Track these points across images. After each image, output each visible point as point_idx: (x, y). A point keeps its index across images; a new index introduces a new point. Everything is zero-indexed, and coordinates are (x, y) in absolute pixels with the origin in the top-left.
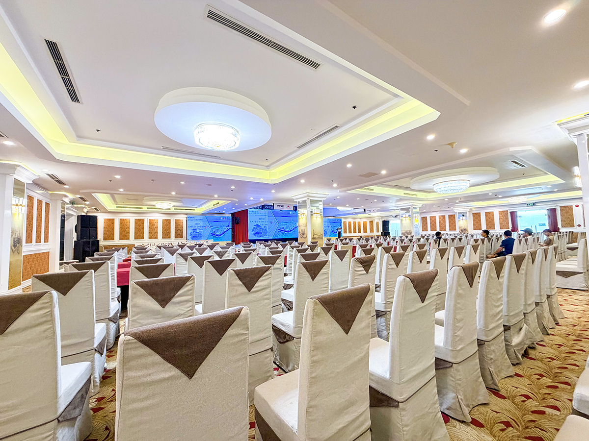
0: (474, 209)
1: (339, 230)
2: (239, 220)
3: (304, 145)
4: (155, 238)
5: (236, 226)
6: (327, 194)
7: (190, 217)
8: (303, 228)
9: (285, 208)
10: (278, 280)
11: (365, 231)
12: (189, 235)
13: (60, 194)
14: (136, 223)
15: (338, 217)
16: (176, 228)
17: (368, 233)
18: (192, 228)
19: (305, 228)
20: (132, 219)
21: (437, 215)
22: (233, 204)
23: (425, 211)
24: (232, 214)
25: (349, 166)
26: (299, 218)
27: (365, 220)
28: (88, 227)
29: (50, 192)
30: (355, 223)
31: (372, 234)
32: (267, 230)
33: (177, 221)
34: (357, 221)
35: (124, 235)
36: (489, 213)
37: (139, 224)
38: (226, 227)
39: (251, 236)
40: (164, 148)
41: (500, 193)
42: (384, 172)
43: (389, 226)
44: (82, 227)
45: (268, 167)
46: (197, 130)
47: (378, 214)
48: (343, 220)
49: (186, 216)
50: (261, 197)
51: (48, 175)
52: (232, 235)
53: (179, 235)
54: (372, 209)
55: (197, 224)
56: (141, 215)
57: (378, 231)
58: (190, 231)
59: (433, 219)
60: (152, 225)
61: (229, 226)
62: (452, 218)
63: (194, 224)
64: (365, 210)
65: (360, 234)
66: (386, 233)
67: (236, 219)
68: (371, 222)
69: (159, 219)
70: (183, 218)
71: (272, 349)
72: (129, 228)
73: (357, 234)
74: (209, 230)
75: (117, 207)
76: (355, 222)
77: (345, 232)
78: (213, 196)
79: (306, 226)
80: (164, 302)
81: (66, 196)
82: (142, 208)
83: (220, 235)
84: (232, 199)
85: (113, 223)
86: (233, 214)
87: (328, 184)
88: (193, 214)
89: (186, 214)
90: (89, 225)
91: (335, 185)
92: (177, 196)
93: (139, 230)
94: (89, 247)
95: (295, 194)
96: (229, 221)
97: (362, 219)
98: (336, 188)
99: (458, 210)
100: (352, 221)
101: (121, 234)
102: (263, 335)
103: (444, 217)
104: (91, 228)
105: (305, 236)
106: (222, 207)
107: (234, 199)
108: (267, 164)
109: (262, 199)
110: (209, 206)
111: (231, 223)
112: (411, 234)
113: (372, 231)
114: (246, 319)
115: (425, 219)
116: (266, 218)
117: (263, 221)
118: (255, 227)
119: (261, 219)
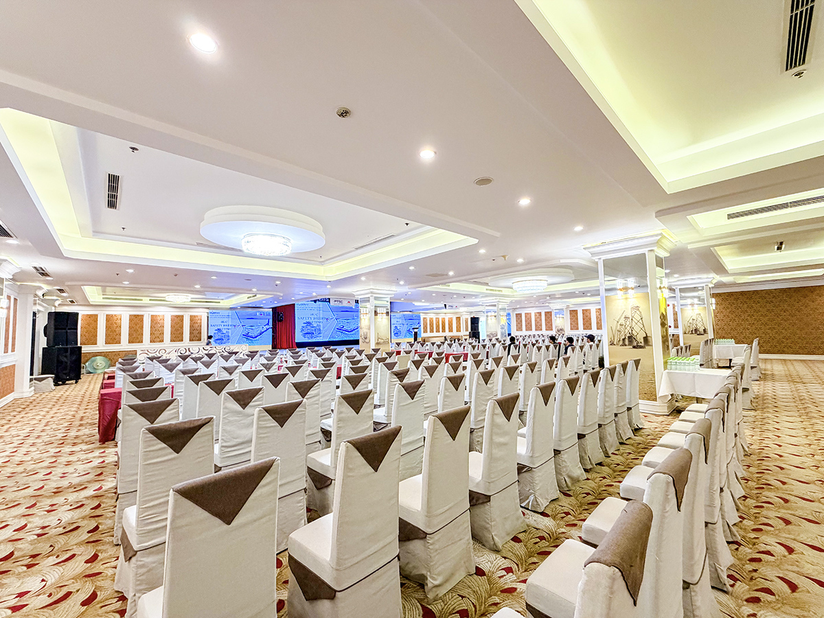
0: (571, 306)
1: (416, 330)
2: (282, 317)
3: (362, 247)
4: (160, 341)
5: (279, 325)
6: (395, 290)
7: (213, 312)
8: (365, 331)
9: (345, 304)
10: (328, 391)
11: (451, 330)
14: (131, 320)
15: (416, 313)
16: (191, 327)
17: (455, 333)
18: (216, 328)
19: (367, 331)
20: (124, 315)
21: (533, 312)
22: (276, 298)
23: (518, 306)
24: (272, 308)
25: (412, 268)
26: (361, 319)
27: (450, 316)
28: (65, 329)
29: (19, 283)
30: (437, 319)
31: (458, 334)
32: (322, 329)
33: (192, 319)
34: (441, 317)
35: (113, 337)
36: (586, 310)
37: (136, 321)
38: (264, 325)
39: (299, 338)
40: (198, 244)
42: (451, 273)
43: (478, 324)
44: (55, 329)
45: (322, 263)
46: (246, 239)
47: (465, 309)
48: (422, 316)
49: (208, 311)
50: (313, 292)
51: (36, 268)
52: (273, 336)
53: (196, 336)
54: (455, 305)
55: (223, 322)
56: (138, 309)
57: (467, 330)
59: (528, 316)
60: (156, 323)
61: (268, 324)
62: (548, 315)
63: (218, 321)
64: (445, 305)
65: (444, 334)
66: (475, 334)
67: (279, 315)
68: (458, 319)
69: (167, 315)
70: (202, 314)
71: (320, 442)
72: (120, 327)
74: (240, 331)
75: (103, 298)
76: (439, 318)
77: (425, 331)
78: (251, 290)
79: (369, 329)
81: (40, 288)
82: (142, 300)
83: (256, 337)
84: (275, 293)
85: (96, 321)
86: (274, 309)
87: (396, 282)
88: (217, 309)
89: (208, 308)
90: (67, 326)
91: (402, 283)
92: (202, 289)
93: (136, 331)
94: (66, 357)
95: (357, 291)
96: (268, 317)
97: (447, 315)
98: (404, 285)
99: (555, 306)
100: (434, 317)
101: (107, 335)
102: (313, 431)
103: (540, 313)
104: (69, 329)
105: (367, 341)
106: (261, 302)
107: (278, 293)
108: (321, 260)
109: (314, 294)
110: (242, 299)
111: (271, 321)
112: (497, 336)
113: (458, 330)
114: (305, 404)
115: (519, 316)
116: (320, 314)
117: (316, 317)
118: (305, 325)
119: (313, 314)
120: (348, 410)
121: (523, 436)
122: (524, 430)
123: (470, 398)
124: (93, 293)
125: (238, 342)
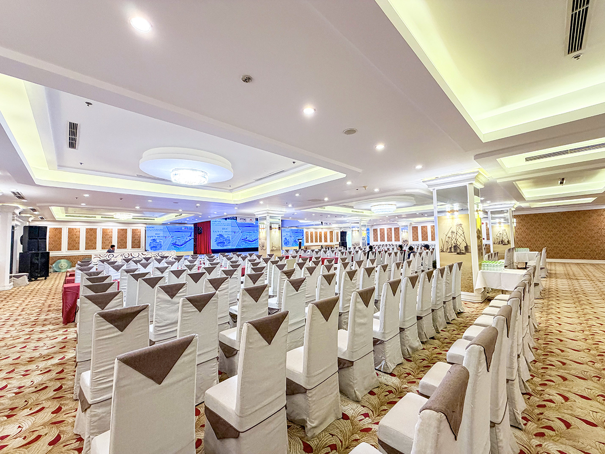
0: (413, 223)
1: (300, 241)
2: (201, 231)
3: (261, 179)
5: (199, 236)
6: (285, 211)
7: (150, 227)
8: (263, 241)
9: (248, 221)
10: (235, 286)
11: (326, 241)
12: (147, 245)
13: (11, 206)
14: (87, 232)
15: (300, 228)
16: (133, 237)
17: (329, 243)
18: (152, 238)
19: (265, 241)
20: (82, 229)
21: (386, 227)
22: (196, 217)
23: (375, 224)
24: (194, 224)
25: (297, 195)
26: (259, 233)
27: (325, 230)
28: (37, 239)
31: (331, 244)
32: (231, 240)
33: (134, 231)
34: (319, 231)
35: (74, 245)
36: (424, 227)
37: (91, 233)
38: (189, 237)
39: (214, 246)
40: (138, 176)
41: (426, 213)
42: (326, 199)
43: (346, 236)
44: (29, 239)
45: (231, 191)
46: (174, 173)
47: (336, 225)
48: (305, 230)
49: (145, 226)
50: (225, 212)
51: (14, 193)
52: (194, 245)
53: (136, 244)
54: (329, 222)
55: (157, 234)
56: (93, 224)
57: (338, 241)
58: (149, 240)
59: (382, 231)
60: (106, 235)
61: (191, 236)
62: (397, 230)
63: (153, 234)
64: (322, 222)
65: (321, 244)
66: (343, 244)
67: (199, 229)
68: (331, 232)
69: (114, 229)
70: (141, 228)
71: (229, 323)
72: (79, 237)
73: (319, 243)
74: (170, 240)
75: (66, 216)
76: (317, 232)
77: (307, 242)
78: (178, 211)
79: (266, 239)
80: (172, 296)
81: (17, 208)
82: (95, 217)
83: (182, 245)
84: (196, 213)
85: (60, 233)
87: (286, 205)
88: (152, 224)
89: (146, 224)
90: (38, 236)
91: (290, 206)
92: (141, 209)
94: (38, 260)
95: (257, 211)
96: (191, 231)
97: (323, 230)
98: (291, 208)
99: (402, 223)
100: (314, 231)
101: (69, 244)
102: (224, 315)
103: (391, 229)
104: (40, 239)
105: (264, 248)
106: (185, 219)
107: (198, 213)
108: (230, 188)
109: (225, 214)
110: (171, 217)
111: (193, 233)
112: (359, 245)
113: (331, 241)
114: (218, 295)
115: (375, 231)
116: (230, 229)
117: (226, 230)
118: (218, 236)
119: (224, 229)
120: (249, 299)
121: (377, 318)
122: (378, 314)
123: (340, 291)
124: (58, 212)
125: (168, 249)
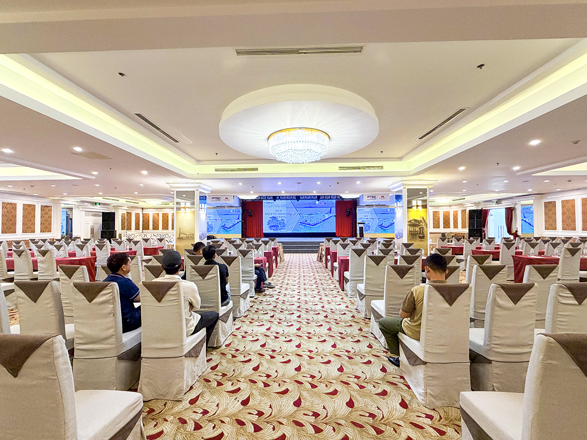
2: (252, 212)
5: (248, 219)
32: (286, 223)
38: (236, 219)
39: (266, 229)
52: (242, 228)
61: (239, 219)
68: (464, 212)
83: (230, 228)
96: (239, 213)
111: (241, 216)
113: (464, 226)
116: (284, 210)
117: (280, 212)
118: (271, 219)
119: (278, 211)
